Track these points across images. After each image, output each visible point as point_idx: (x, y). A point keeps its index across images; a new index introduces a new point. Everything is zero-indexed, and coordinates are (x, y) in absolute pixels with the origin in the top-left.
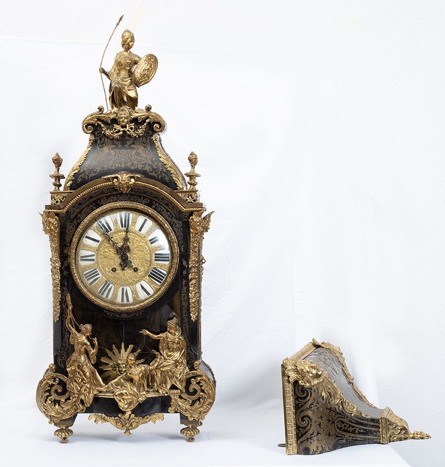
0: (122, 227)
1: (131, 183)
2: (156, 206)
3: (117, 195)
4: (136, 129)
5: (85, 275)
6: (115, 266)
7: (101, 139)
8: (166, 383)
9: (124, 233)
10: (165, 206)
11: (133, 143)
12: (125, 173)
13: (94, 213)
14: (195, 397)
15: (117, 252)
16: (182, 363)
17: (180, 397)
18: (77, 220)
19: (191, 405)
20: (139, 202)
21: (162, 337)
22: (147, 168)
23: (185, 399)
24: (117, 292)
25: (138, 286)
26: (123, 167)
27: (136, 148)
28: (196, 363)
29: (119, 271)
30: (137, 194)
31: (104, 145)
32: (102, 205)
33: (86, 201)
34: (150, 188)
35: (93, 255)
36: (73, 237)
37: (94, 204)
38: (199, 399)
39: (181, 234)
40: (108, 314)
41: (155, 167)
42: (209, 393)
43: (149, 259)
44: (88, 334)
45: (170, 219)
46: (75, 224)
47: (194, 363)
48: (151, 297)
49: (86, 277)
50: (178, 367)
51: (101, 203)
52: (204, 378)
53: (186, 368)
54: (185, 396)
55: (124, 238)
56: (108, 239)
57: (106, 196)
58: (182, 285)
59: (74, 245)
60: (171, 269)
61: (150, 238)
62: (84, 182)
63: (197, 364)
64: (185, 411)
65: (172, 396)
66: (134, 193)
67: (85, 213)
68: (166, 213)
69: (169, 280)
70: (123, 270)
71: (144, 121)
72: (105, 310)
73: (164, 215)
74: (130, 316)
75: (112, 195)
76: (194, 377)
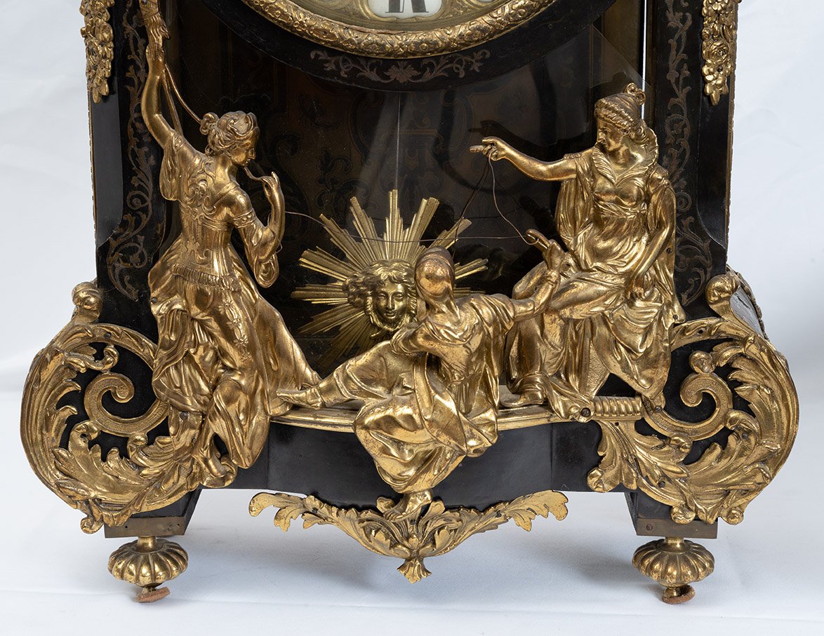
8: (581, 369)
14: (706, 428)
16: (656, 282)
17: (643, 428)
19: (687, 461)
21: (570, 171)
23: (661, 436)
28: (718, 284)
38: (722, 438)
40: (329, 67)
42: (768, 415)
44: (239, 159)
47: (707, 283)
50: (639, 303)
52: (753, 350)
53: (670, 305)
54: (663, 423)
63: (721, 290)
64: (660, 485)
65: (606, 425)
72: (317, 48)
76: (707, 346)
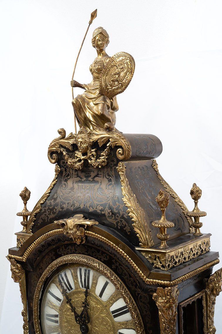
0: (82, 286)
2: (117, 267)
4: (98, 157)
7: (66, 170)
10: (127, 269)
11: (97, 176)
12: (79, 217)
13: (52, 264)
20: (97, 258)
22: (107, 211)
26: (82, 207)
27: (100, 181)
30: (95, 246)
31: (69, 177)
32: (61, 256)
33: (45, 249)
35: (57, 316)
41: (115, 211)
45: (133, 288)
55: (84, 303)
56: (67, 300)
61: (113, 309)
62: (44, 224)
68: (129, 279)
71: (104, 146)
73: (126, 280)
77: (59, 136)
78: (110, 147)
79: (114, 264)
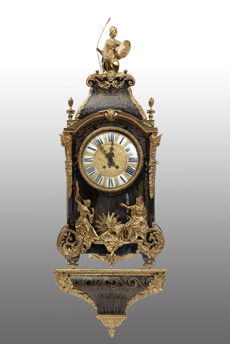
0: (110, 141)
1: (115, 115)
2: (130, 130)
3: (106, 122)
4: (118, 84)
5: (87, 170)
6: (105, 165)
7: (97, 90)
8: (135, 235)
9: (110, 145)
10: (135, 129)
11: (116, 92)
12: (111, 109)
13: (93, 133)
14: (152, 244)
15: (107, 157)
16: (144, 223)
17: (143, 244)
18: (82, 137)
19: (150, 249)
20: (120, 127)
21: (132, 208)
22: (125, 107)
23: (146, 245)
24: (106, 180)
25: (119, 177)
26: (110, 106)
27: (118, 95)
28: (153, 223)
29: (107, 168)
30: (119, 122)
31: (99, 93)
32: (98, 128)
33: (88, 126)
34: (126, 119)
35: (92, 158)
36: (80, 147)
37: (93, 128)
38: (154, 245)
39: (145, 146)
40: (101, 194)
41: (129, 106)
42: (161, 242)
43: (125, 161)
44: (89, 206)
45: (138, 137)
46: (81, 140)
47: (151, 223)
48: (126, 184)
49: (88, 172)
50: (142, 226)
51: (97, 127)
52: (158, 232)
53: (147, 226)
54: (146, 243)
55: (111, 148)
56: (102, 149)
57: (100, 123)
58: (145, 176)
59: (81, 152)
60: (139, 167)
61: (126, 148)
62: (87, 114)
63: (153, 224)
64: (146, 253)
65: (138, 243)
66: (117, 121)
67: (87, 133)
68: (136, 134)
69: (137, 173)
70: (110, 167)
71: (123, 79)
72: (99, 191)
73: (134, 134)
74: (114, 195)
75: (104, 123)
76: (152, 232)
77: (96, 72)
78: (126, 80)
79: (128, 128)
